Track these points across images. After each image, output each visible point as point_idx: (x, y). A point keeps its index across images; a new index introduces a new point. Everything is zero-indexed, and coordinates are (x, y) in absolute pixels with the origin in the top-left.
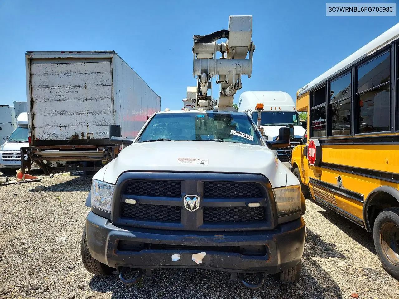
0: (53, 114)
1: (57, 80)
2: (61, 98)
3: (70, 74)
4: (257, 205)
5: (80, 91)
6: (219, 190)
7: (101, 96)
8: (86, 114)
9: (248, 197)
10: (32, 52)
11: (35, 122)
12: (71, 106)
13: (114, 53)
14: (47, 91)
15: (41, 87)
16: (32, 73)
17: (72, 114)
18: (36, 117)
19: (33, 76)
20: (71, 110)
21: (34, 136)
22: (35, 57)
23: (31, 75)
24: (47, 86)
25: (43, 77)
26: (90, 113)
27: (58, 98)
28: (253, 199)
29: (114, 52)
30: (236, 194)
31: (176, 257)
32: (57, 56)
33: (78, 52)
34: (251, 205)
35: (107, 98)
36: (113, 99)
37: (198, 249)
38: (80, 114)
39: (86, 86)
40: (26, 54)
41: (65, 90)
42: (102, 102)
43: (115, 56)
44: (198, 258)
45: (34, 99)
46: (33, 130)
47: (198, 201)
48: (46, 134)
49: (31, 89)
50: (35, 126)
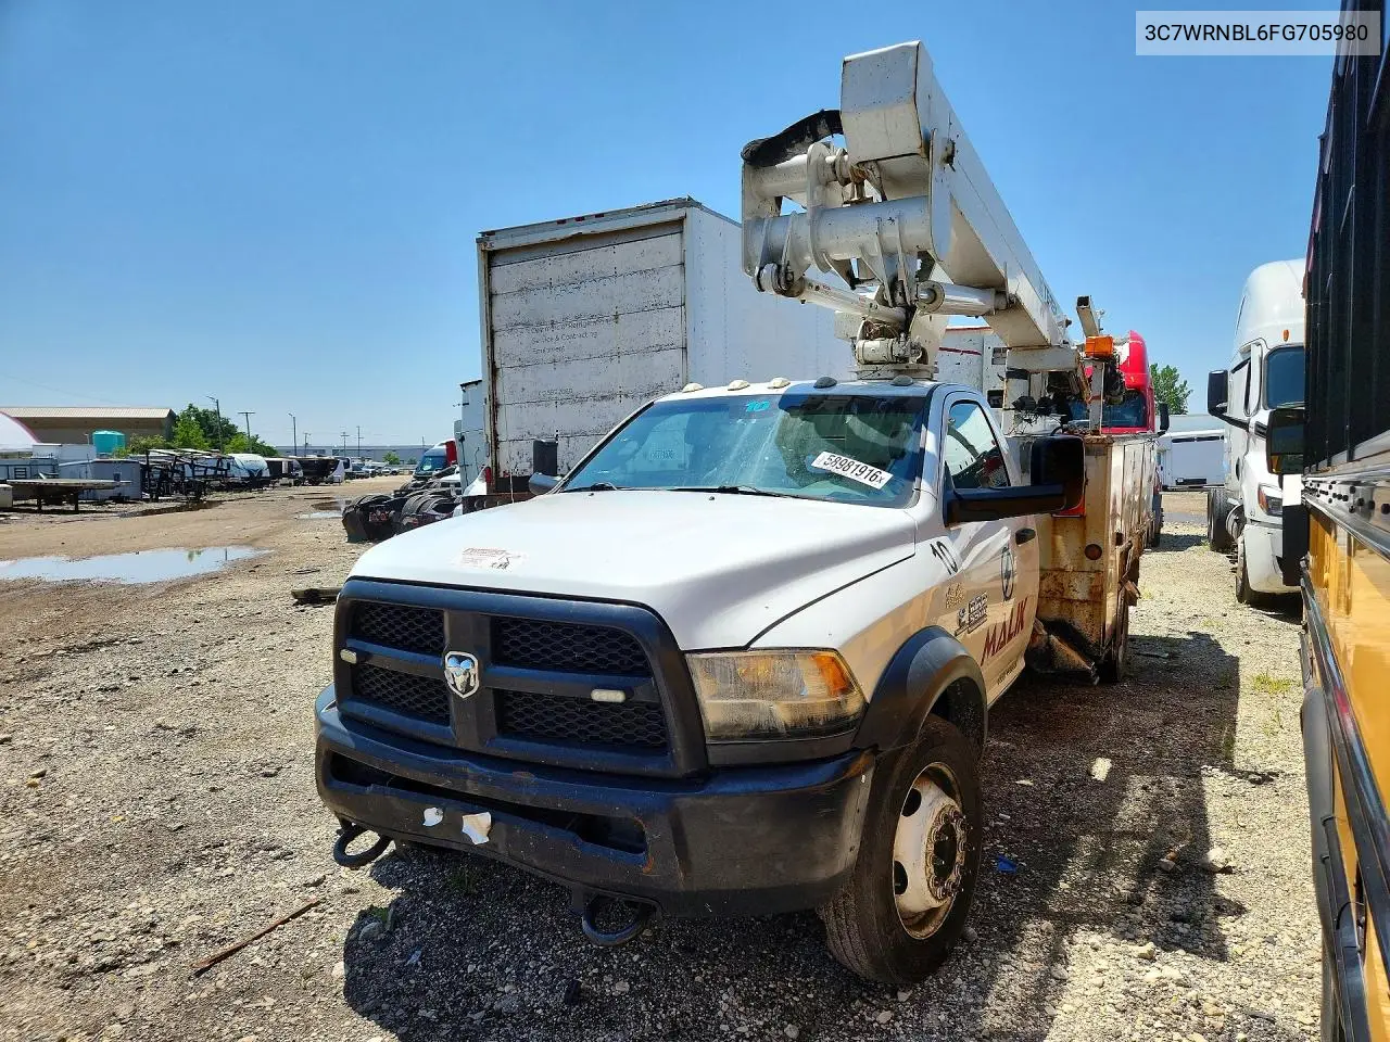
0: (538, 403)
1: (548, 305)
2: (558, 354)
3: (577, 282)
4: (617, 696)
5: (606, 330)
6: (533, 645)
7: (655, 341)
8: (618, 399)
9: (587, 669)
10: (492, 233)
11: (500, 428)
12: (581, 377)
13: (689, 203)
14: (526, 336)
15: (512, 327)
16: (494, 292)
17: (582, 400)
18: (501, 411)
19: (495, 299)
20: (582, 387)
21: (497, 466)
22: (497, 245)
23: (491, 296)
24: (527, 325)
25: (517, 299)
26: (626, 396)
27: (550, 356)
28: (602, 678)
29: (690, 199)
30: (580, 659)
31: (432, 817)
32: (547, 236)
33: (597, 216)
34: (599, 695)
35: (671, 346)
36: (685, 348)
37: (476, 804)
38: (603, 397)
39: (616, 317)
40: (478, 241)
41: (569, 331)
42: (658, 358)
43: (692, 212)
44: (477, 827)
45: (498, 365)
46: (497, 448)
47: (474, 671)
48: (524, 459)
49: (491, 335)
50: (499, 438)
